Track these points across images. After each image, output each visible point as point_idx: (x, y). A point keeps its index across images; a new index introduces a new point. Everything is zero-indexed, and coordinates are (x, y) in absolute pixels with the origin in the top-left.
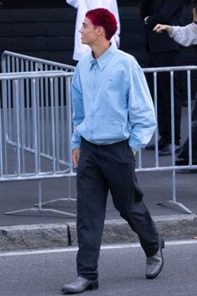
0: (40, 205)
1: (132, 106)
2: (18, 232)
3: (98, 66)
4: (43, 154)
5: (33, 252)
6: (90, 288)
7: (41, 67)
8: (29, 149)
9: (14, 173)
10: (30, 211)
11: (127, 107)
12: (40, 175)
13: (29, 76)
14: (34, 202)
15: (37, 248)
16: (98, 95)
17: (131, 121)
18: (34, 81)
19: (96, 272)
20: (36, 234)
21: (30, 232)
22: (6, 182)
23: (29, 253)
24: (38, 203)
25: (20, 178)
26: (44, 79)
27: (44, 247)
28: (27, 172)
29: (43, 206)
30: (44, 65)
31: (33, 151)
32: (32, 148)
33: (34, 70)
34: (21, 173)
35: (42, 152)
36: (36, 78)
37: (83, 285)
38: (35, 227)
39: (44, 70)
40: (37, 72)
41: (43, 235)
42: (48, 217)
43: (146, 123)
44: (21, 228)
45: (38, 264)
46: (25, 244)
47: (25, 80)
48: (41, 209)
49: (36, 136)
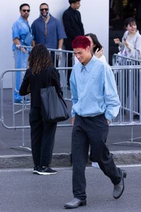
0: (132, 140)
1: (107, 94)
2: (120, 155)
3: (86, 70)
4: (134, 112)
5: (128, 166)
6: (81, 205)
7: (135, 63)
8: (126, 108)
9: (117, 122)
10: (126, 143)
11: (104, 94)
12: (133, 123)
13: (128, 68)
14: (128, 138)
15: (129, 164)
16: (86, 87)
17: (106, 102)
18: (131, 71)
19: (85, 195)
20: (129, 156)
21: (126, 155)
22: (113, 126)
23: (125, 166)
24: (131, 138)
25: (121, 124)
26: (136, 70)
27: (134, 163)
28: (125, 121)
29: (134, 141)
30: (136, 62)
31: (129, 110)
32: (128, 108)
33: (131, 65)
34: (122, 121)
35: (134, 110)
36: (132, 69)
37: (78, 203)
38: (129, 152)
39: (136, 65)
40: (132, 66)
41: (133, 156)
42: (136, 146)
43: (115, 104)
44: (121, 152)
45: (130, 172)
46: (123, 161)
47: (125, 70)
48: (132, 142)
49: (131, 101)
